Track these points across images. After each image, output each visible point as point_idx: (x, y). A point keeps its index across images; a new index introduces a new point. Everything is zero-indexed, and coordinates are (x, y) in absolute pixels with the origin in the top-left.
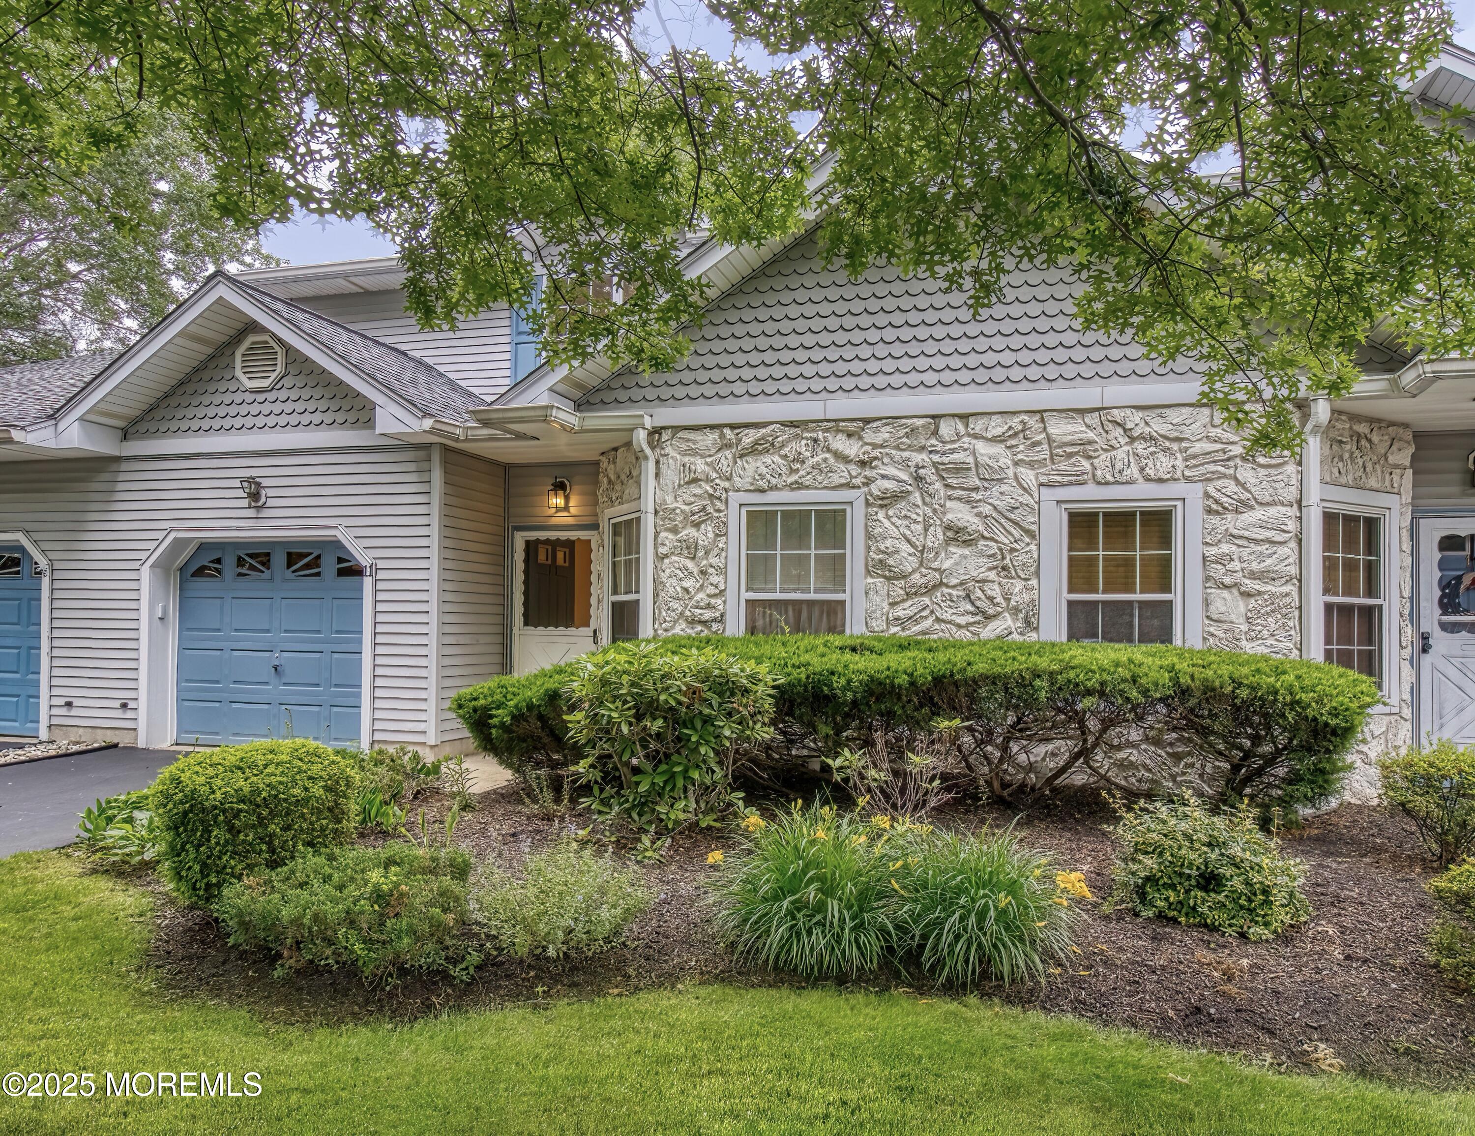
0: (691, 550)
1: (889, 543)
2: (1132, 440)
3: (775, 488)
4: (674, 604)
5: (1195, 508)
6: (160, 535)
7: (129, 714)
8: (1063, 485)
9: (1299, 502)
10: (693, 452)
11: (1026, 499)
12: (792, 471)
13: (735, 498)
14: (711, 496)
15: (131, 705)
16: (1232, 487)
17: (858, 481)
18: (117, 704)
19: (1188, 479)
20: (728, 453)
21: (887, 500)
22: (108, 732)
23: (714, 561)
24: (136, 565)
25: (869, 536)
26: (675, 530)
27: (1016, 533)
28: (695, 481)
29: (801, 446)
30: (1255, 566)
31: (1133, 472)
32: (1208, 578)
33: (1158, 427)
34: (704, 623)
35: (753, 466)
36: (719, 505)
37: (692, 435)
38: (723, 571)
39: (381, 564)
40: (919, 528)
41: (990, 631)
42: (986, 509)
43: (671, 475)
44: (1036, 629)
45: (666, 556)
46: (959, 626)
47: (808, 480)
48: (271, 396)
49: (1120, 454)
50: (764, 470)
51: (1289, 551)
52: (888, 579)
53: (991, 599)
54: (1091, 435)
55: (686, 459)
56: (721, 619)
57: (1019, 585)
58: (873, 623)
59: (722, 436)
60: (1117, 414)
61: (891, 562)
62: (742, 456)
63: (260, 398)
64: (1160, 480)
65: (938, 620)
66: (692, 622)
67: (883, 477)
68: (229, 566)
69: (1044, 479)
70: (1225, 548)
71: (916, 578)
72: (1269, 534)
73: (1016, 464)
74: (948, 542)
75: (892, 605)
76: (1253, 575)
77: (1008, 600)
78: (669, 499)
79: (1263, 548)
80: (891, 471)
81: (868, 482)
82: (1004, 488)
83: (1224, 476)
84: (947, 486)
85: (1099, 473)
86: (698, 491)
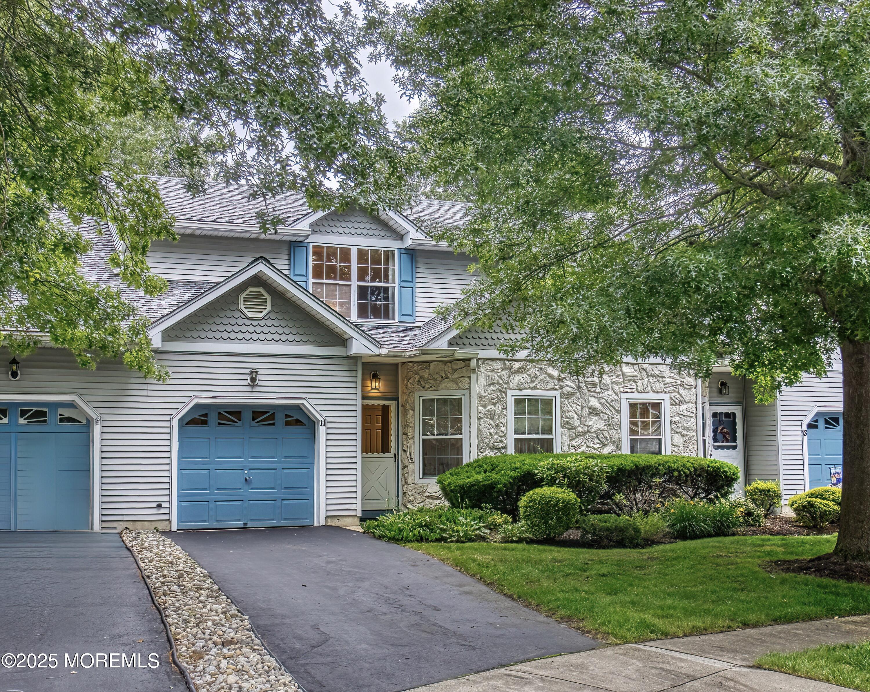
0: (492, 415)
1: (570, 414)
2: (648, 376)
3: (525, 388)
4: (486, 441)
5: (668, 402)
6: (186, 400)
7: (162, 511)
8: (627, 392)
9: (696, 403)
10: (492, 370)
11: (616, 397)
12: (532, 382)
13: (510, 392)
14: (501, 391)
15: (164, 505)
16: (678, 396)
17: (557, 387)
18: (155, 505)
19: (665, 392)
20: (507, 372)
21: (568, 396)
22: (146, 523)
23: (502, 421)
24: (168, 418)
25: (562, 411)
26: (485, 406)
27: (613, 411)
28: (493, 384)
29: (536, 371)
30: (685, 425)
31: (649, 388)
32: (672, 429)
33: (656, 372)
34: (498, 449)
35: (517, 378)
36: (504, 395)
37: (491, 363)
38: (505, 425)
39: (329, 419)
40: (579, 408)
41: (606, 451)
42: (604, 401)
43: (482, 381)
44: (620, 450)
45: (482, 418)
46: (594, 449)
47: (539, 386)
48: (262, 323)
49: (646, 381)
50: (523, 381)
51: (693, 420)
52: (569, 429)
53: (606, 438)
54: (636, 373)
55: (489, 373)
56: (504, 448)
57: (615, 431)
58: (564, 448)
59: (505, 364)
60: (645, 366)
61: (571, 422)
62: (512, 374)
63: (255, 323)
64: (658, 392)
65: (587, 446)
66: (492, 448)
67: (568, 386)
68: (213, 419)
69: (622, 390)
70: (677, 418)
71: (580, 429)
72: (689, 413)
73: (612, 383)
74: (591, 414)
75: (571, 440)
76: (685, 429)
77: (611, 438)
78: (482, 392)
79: (687, 418)
80: (570, 384)
81: (562, 387)
82: (609, 393)
83: (675, 391)
84: (589, 391)
85: (639, 388)
86: (495, 389)
